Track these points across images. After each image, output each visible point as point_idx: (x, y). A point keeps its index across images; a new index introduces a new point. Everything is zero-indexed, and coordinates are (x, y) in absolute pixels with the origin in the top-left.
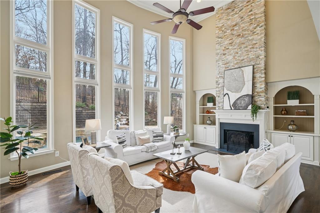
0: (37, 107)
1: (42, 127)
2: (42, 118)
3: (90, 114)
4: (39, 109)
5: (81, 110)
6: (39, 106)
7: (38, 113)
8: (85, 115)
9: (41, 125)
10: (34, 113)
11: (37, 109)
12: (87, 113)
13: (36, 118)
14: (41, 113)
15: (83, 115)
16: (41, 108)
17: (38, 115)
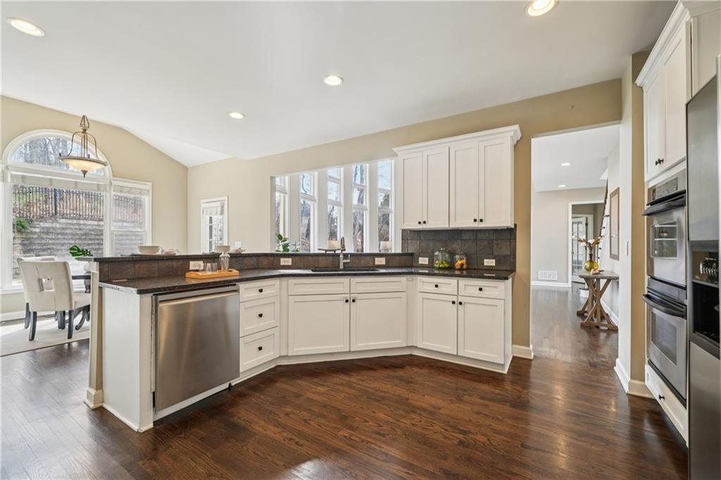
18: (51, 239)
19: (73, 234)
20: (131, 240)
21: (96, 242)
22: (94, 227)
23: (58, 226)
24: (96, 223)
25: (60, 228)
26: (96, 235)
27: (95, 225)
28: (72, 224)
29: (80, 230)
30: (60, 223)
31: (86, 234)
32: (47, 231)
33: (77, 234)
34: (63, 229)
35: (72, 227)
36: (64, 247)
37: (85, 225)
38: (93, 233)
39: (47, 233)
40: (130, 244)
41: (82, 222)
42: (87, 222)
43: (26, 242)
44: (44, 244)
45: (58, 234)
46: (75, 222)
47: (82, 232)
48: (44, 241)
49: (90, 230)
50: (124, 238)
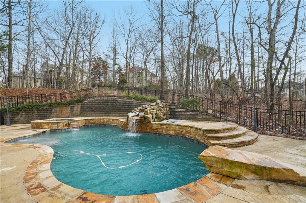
0: (110, 100)
1: (111, 115)
2: (111, 108)
3: (137, 104)
4: (111, 101)
5: (133, 101)
6: (111, 99)
7: (110, 104)
8: (135, 105)
9: (110, 113)
10: (108, 104)
11: (109, 102)
12: (136, 103)
13: (108, 108)
14: (111, 104)
15: (133, 105)
16: (112, 101)
17: (110, 106)
18: (90, 104)
19: (98, 103)
20: (116, 104)
21: (105, 105)
22: (106, 100)
23: (94, 100)
24: (107, 98)
25: (94, 101)
26: (106, 103)
27: (106, 99)
28: (99, 99)
29: (101, 101)
30: (95, 99)
31: (103, 102)
32: (90, 102)
33: (100, 102)
34: (95, 101)
35: (99, 100)
36: (94, 107)
37: (103, 99)
38: (105, 102)
39: (90, 103)
40: (115, 106)
41: (102, 98)
42: (104, 98)
43: (82, 106)
44: (88, 106)
45: (93, 103)
46: (100, 98)
47: (101, 102)
48: (88, 105)
49: (104, 101)
50: (114, 103)
